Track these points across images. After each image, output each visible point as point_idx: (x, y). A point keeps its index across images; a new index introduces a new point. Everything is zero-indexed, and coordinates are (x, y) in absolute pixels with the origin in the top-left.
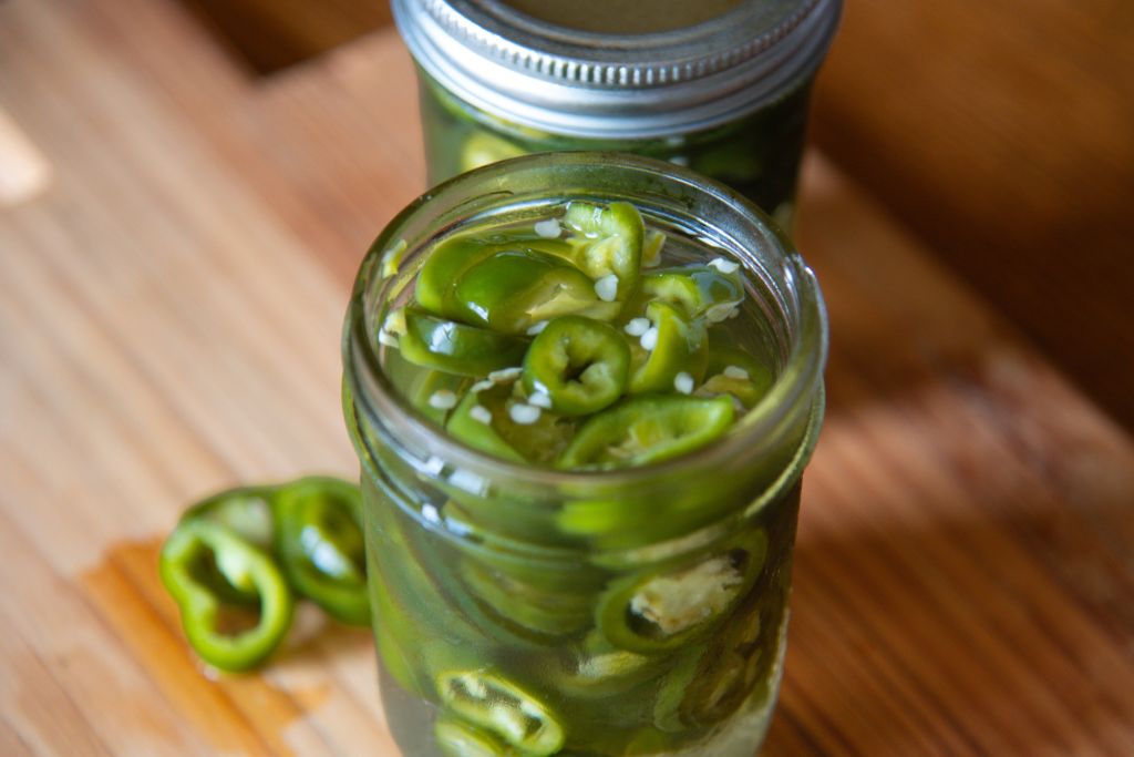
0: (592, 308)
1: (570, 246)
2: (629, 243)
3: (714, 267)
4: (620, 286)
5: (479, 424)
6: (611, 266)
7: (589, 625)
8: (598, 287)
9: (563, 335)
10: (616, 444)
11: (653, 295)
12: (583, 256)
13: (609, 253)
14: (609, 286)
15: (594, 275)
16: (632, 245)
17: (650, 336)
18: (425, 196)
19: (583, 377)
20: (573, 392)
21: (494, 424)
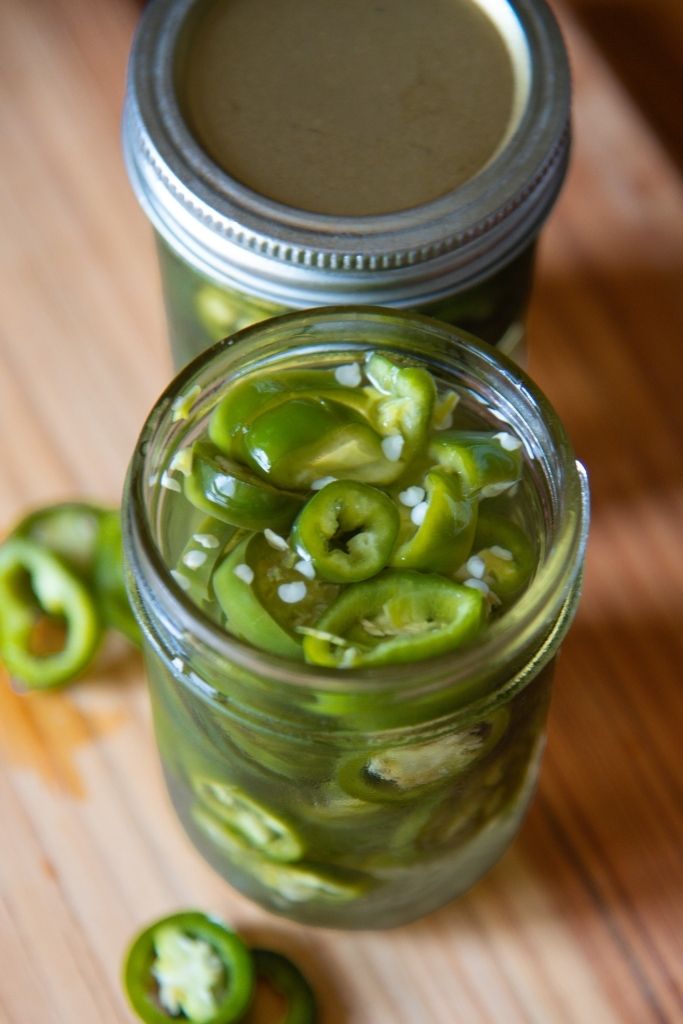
0: (376, 464)
1: (365, 397)
2: (418, 408)
3: (498, 441)
4: (405, 447)
5: (241, 582)
6: (399, 425)
7: (327, 777)
8: (385, 444)
9: (336, 501)
10: (371, 617)
11: (435, 462)
12: (375, 411)
13: (399, 413)
14: (395, 445)
15: (384, 432)
16: (422, 410)
17: (422, 508)
18: (227, 340)
19: (350, 543)
20: (337, 561)
21: (255, 584)
